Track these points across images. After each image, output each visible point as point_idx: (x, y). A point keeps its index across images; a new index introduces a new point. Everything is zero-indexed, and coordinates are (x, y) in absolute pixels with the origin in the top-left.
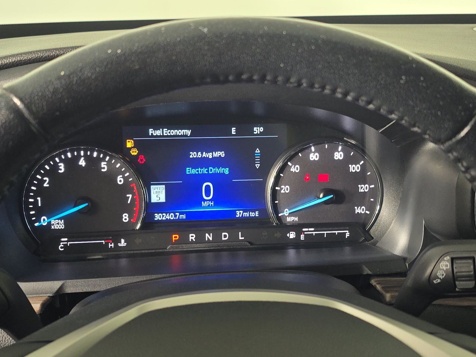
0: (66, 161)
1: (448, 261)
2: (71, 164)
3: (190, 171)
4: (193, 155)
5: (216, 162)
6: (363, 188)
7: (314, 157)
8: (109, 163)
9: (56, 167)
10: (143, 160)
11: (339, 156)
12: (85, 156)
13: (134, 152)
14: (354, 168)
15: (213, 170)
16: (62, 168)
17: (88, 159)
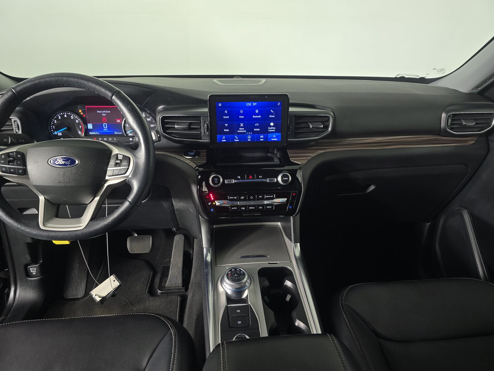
2: (62, 116)
6: (152, 126)
8: (73, 116)
9: (58, 117)
10: (84, 116)
13: (82, 114)
14: (149, 119)
17: (67, 115)
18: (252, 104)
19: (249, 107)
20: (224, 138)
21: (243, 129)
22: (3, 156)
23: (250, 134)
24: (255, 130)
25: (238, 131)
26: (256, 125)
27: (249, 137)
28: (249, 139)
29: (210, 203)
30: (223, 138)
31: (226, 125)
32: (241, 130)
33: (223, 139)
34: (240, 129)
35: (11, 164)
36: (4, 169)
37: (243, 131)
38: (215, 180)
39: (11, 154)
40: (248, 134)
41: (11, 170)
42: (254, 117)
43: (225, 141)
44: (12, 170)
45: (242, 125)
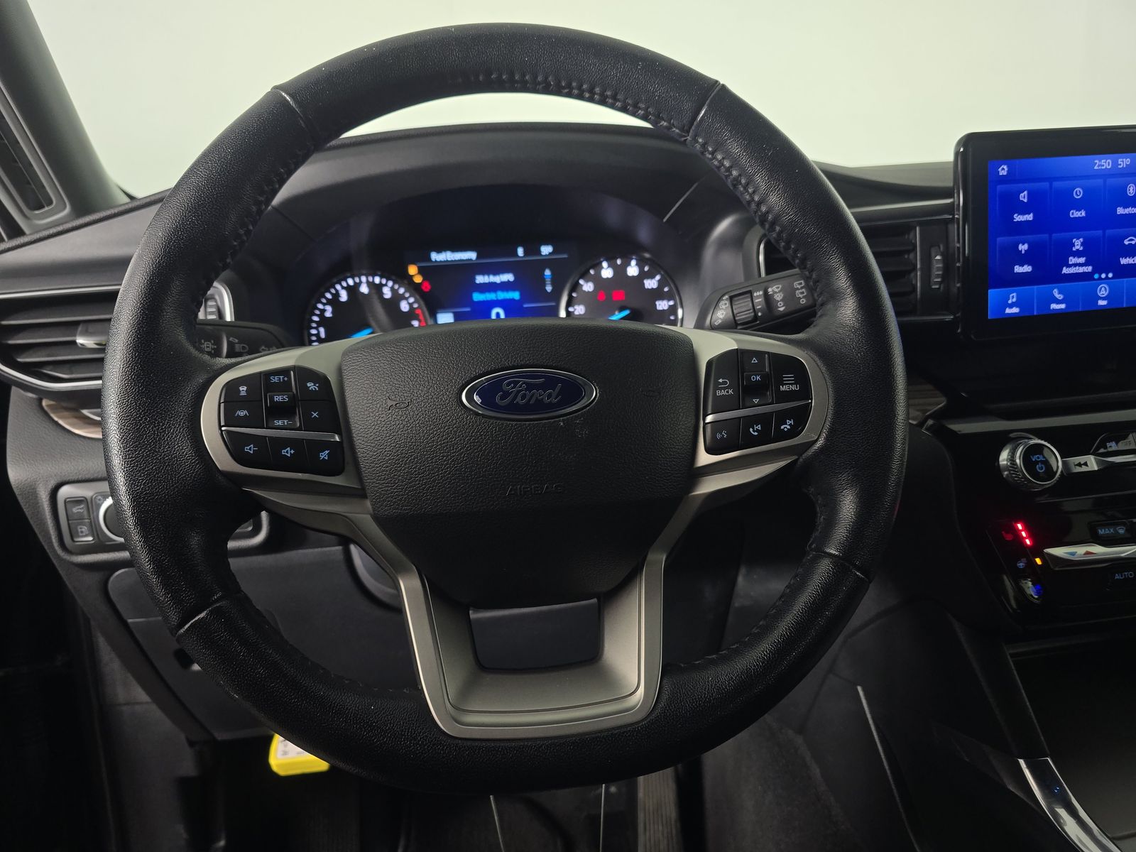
0: (348, 288)
1: (727, 299)
2: (352, 290)
3: (477, 297)
4: (480, 279)
5: (505, 286)
6: (662, 305)
7: (607, 273)
8: (392, 289)
9: (337, 295)
10: (427, 287)
11: (633, 270)
12: (368, 282)
13: (418, 279)
14: (651, 284)
15: (502, 295)
16: (344, 296)
17: (371, 285)
18: (1115, 163)
19: (1105, 175)
20: (1013, 298)
21: (1082, 260)
22: (243, 389)
23: (1107, 278)
24: (1124, 261)
25: (1065, 270)
26: (1126, 242)
27: (1103, 291)
28: (1103, 299)
29: (1024, 560)
30: (1010, 302)
31: (1023, 248)
32: (1075, 265)
33: (1011, 306)
34: (1072, 260)
35: (280, 423)
36: (250, 449)
37: (1081, 270)
38: (1037, 462)
39: (275, 379)
40: (1100, 278)
41: (284, 452)
42: (1120, 211)
43: (1015, 310)
44: (288, 452)
45: (1078, 245)
